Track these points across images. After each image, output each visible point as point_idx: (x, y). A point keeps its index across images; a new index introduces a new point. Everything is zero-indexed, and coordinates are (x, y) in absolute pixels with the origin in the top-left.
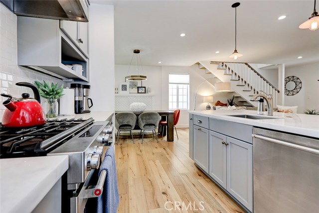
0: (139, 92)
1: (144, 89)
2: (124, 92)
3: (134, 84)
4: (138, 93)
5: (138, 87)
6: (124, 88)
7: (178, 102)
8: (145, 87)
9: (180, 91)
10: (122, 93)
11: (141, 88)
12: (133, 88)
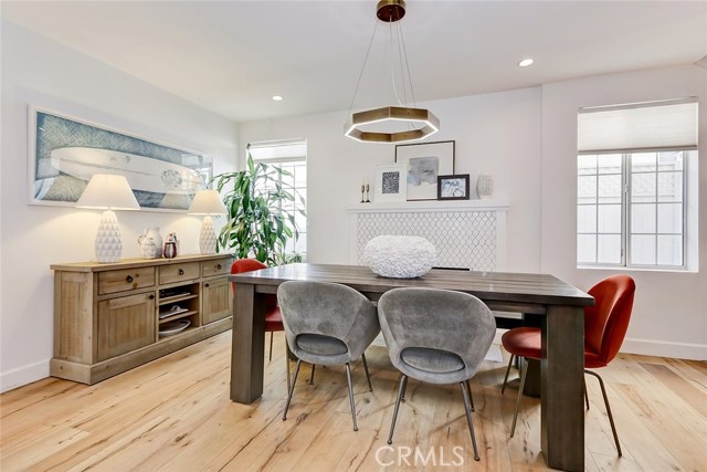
0: (444, 195)
1: (462, 182)
2: (391, 197)
3: (426, 167)
4: (440, 198)
5: (440, 179)
6: (391, 182)
7: (626, 234)
8: (467, 177)
9: (641, 186)
10: (381, 199)
11: (451, 181)
12: (420, 184)
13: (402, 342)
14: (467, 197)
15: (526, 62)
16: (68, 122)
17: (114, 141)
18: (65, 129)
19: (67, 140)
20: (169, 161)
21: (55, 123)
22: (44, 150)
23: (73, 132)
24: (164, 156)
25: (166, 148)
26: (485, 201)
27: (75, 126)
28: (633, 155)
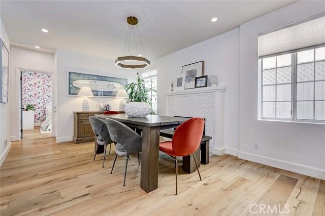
0: (197, 85)
2: (180, 88)
3: (192, 74)
6: (180, 82)
8: (206, 77)
11: (200, 79)
12: (189, 82)
14: (206, 86)
15: (214, 20)
16: (77, 73)
17: (91, 77)
18: (76, 75)
19: (77, 78)
20: (110, 81)
21: (74, 74)
22: (71, 82)
23: (78, 76)
24: (108, 80)
25: (109, 77)
26: (213, 87)
27: (79, 74)
28: (298, 53)
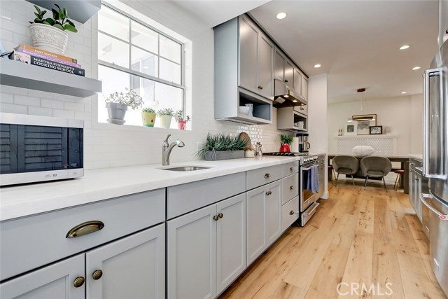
0: (372, 133)
1: (380, 128)
3: (365, 123)
4: (370, 134)
5: (370, 127)
6: (351, 128)
10: (346, 134)
11: (375, 128)
12: (362, 129)
13: (368, 168)
14: (381, 133)
26: (388, 135)
